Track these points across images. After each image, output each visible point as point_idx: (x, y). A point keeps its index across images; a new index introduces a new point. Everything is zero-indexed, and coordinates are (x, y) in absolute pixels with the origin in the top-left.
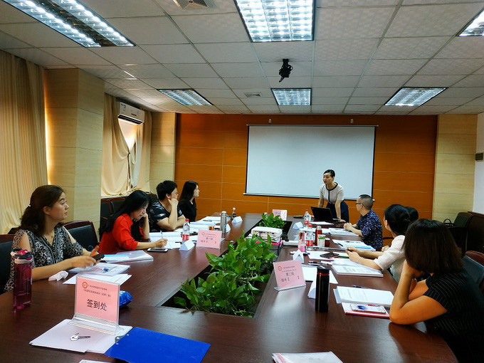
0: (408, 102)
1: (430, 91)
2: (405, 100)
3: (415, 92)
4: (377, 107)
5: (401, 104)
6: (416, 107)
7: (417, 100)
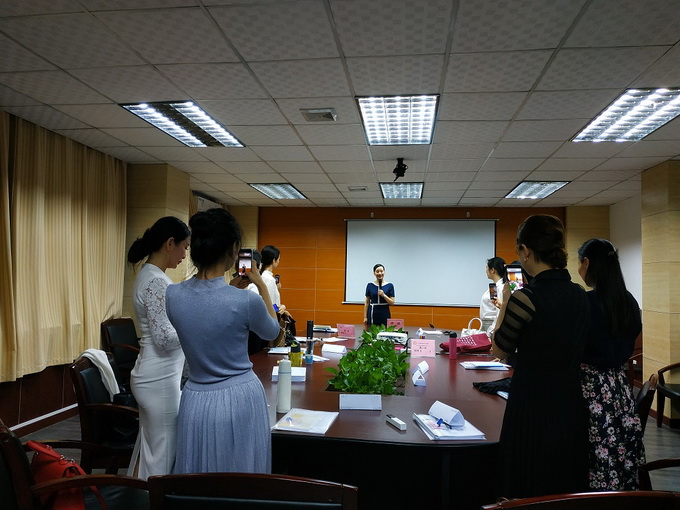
0: (530, 194)
1: (552, 185)
2: (526, 193)
3: (536, 185)
4: (497, 200)
5: (523, 197)
6: (540, 200)
7: (540, 193)
